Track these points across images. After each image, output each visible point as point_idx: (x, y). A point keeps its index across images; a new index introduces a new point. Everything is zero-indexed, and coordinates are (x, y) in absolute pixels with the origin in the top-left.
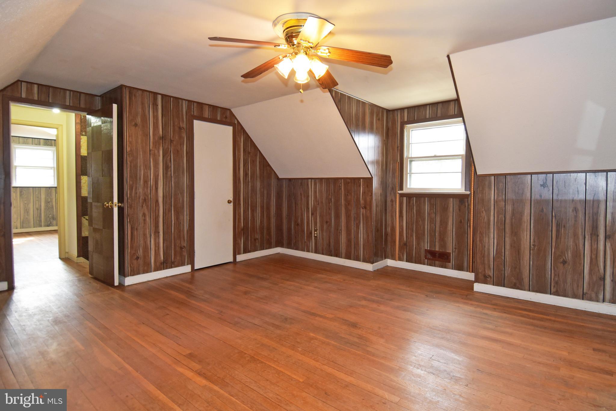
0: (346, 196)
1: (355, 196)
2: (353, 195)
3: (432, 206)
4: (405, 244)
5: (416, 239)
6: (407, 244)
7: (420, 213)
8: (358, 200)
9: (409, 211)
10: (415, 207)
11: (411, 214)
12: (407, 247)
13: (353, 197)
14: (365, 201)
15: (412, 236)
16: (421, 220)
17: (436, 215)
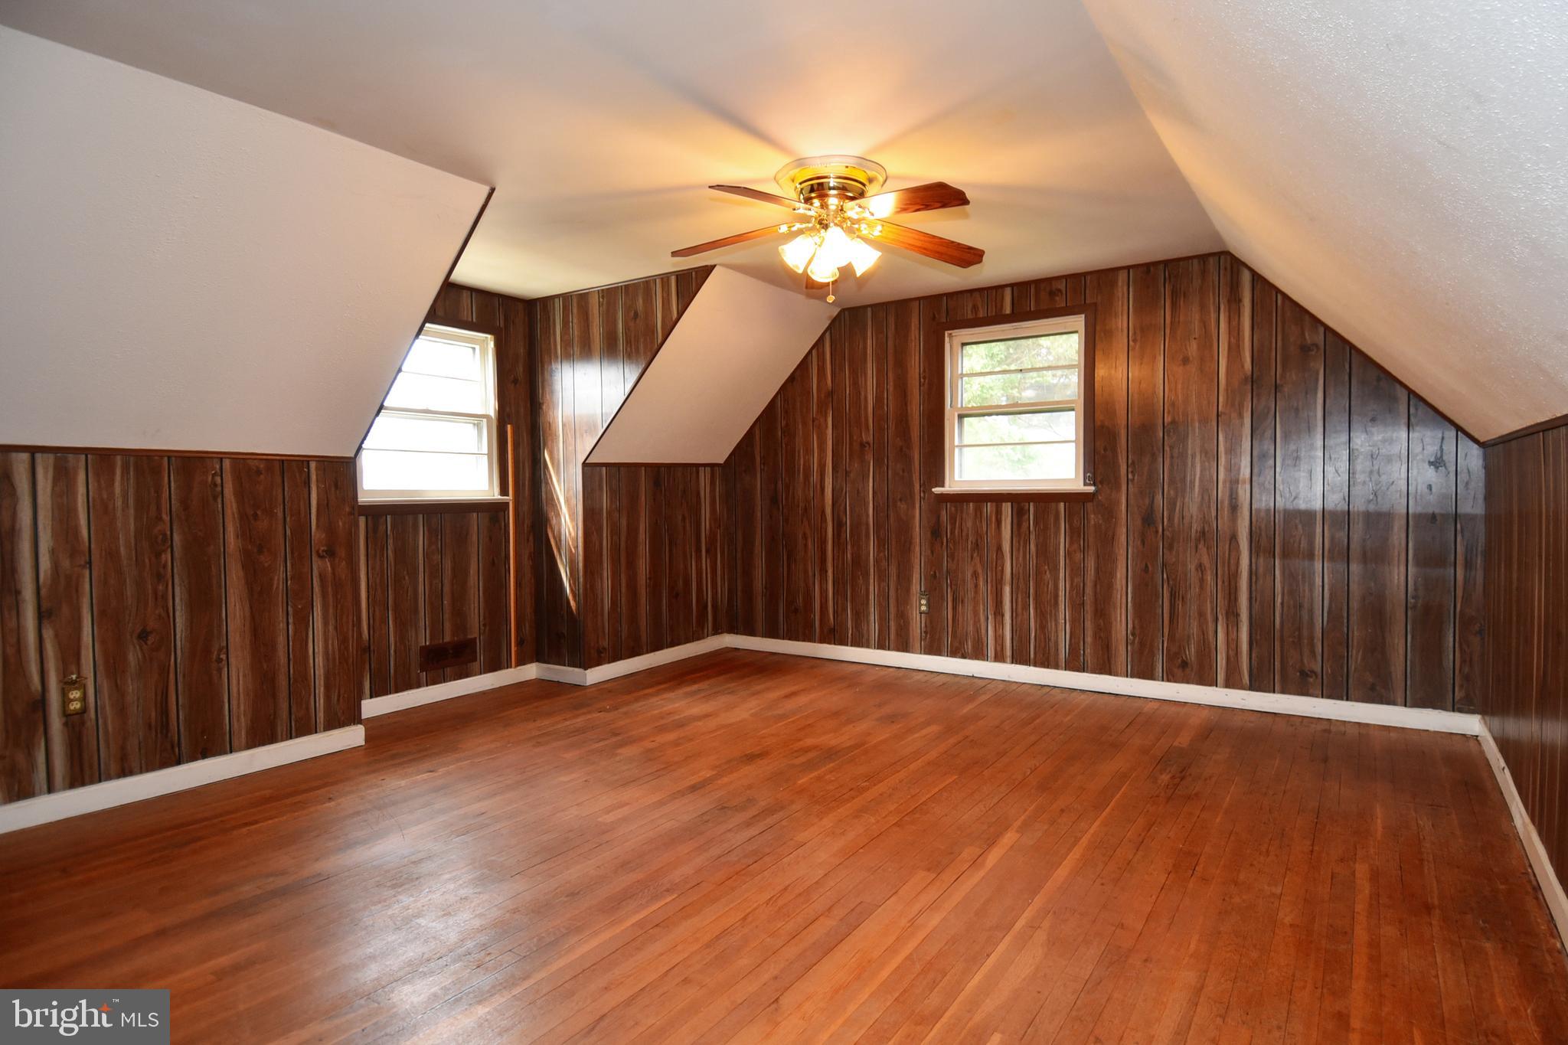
0: (246, 520)
1: (288, 519)
2: (280, 515)
3: (433, 533)
4: (367, 649)
5: (396, 626)
6: (372, 648)
7: (404, 556)
8: (301, 529)
9: (375, 556)
10: (390, 541)
11: (382, 562)
12: (372, 655)
13: (281, 522)
14: (330, 530)
15: (385, 621)
16: (408, 573)
17: (444, 557)
